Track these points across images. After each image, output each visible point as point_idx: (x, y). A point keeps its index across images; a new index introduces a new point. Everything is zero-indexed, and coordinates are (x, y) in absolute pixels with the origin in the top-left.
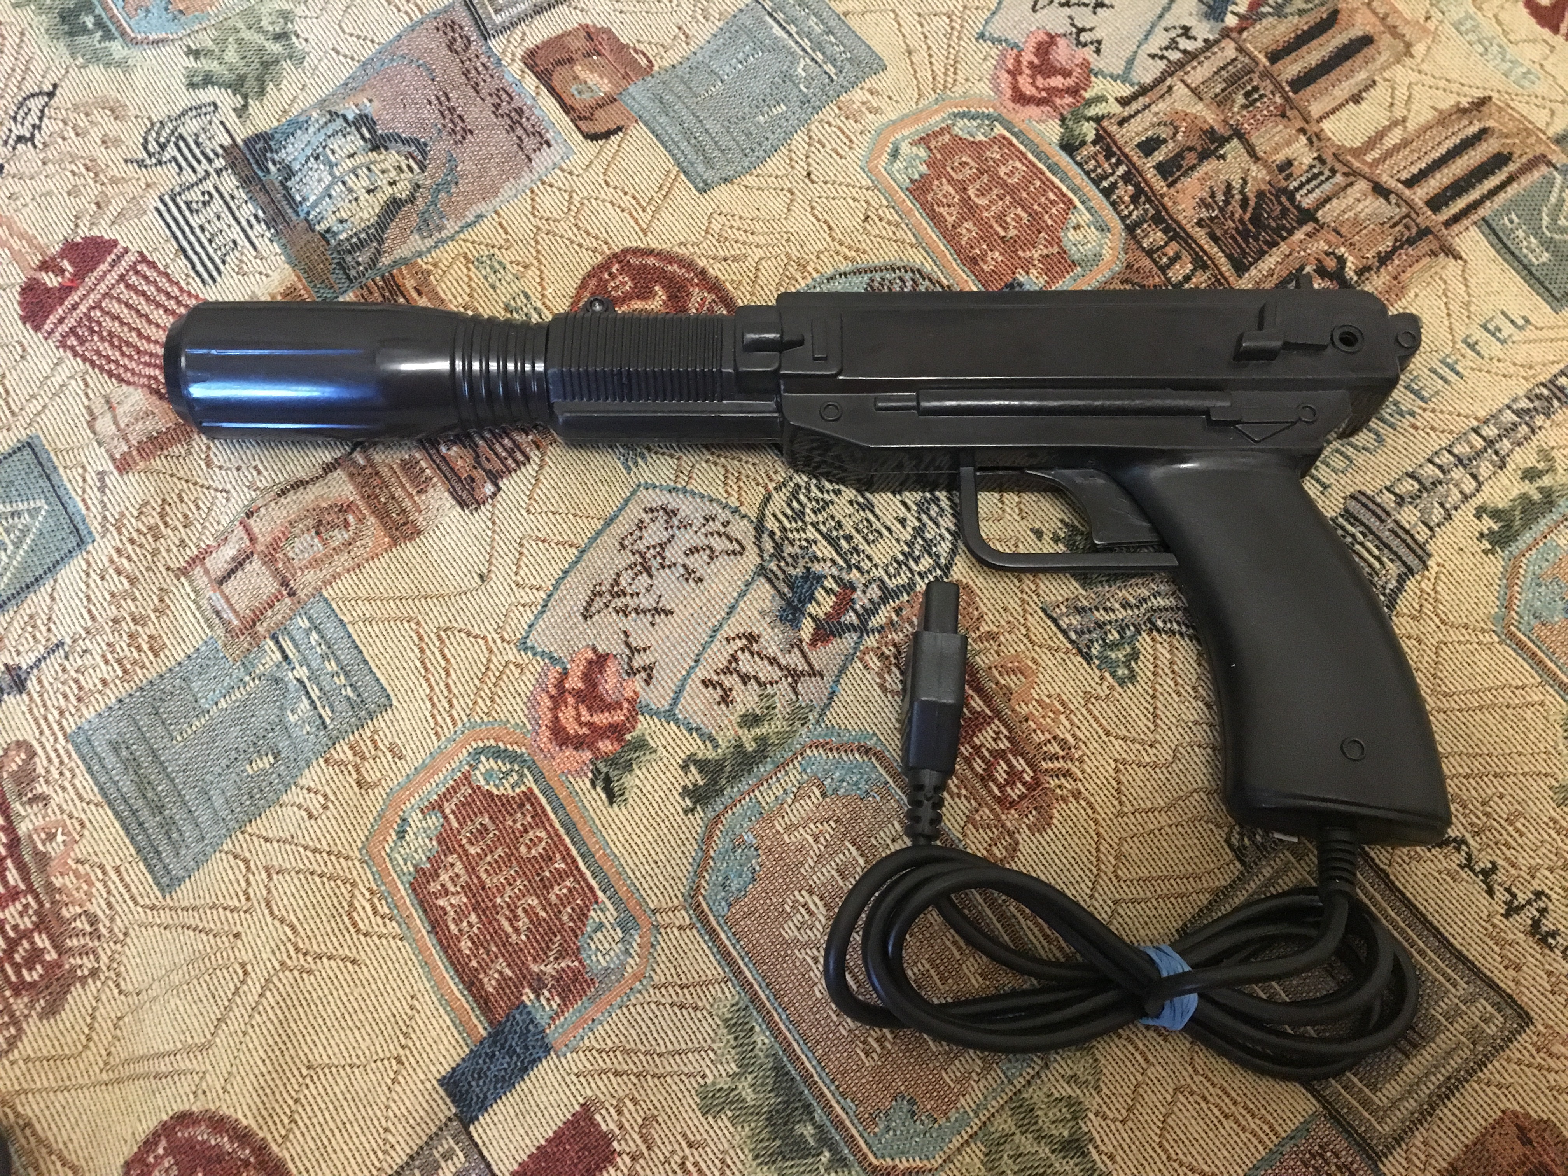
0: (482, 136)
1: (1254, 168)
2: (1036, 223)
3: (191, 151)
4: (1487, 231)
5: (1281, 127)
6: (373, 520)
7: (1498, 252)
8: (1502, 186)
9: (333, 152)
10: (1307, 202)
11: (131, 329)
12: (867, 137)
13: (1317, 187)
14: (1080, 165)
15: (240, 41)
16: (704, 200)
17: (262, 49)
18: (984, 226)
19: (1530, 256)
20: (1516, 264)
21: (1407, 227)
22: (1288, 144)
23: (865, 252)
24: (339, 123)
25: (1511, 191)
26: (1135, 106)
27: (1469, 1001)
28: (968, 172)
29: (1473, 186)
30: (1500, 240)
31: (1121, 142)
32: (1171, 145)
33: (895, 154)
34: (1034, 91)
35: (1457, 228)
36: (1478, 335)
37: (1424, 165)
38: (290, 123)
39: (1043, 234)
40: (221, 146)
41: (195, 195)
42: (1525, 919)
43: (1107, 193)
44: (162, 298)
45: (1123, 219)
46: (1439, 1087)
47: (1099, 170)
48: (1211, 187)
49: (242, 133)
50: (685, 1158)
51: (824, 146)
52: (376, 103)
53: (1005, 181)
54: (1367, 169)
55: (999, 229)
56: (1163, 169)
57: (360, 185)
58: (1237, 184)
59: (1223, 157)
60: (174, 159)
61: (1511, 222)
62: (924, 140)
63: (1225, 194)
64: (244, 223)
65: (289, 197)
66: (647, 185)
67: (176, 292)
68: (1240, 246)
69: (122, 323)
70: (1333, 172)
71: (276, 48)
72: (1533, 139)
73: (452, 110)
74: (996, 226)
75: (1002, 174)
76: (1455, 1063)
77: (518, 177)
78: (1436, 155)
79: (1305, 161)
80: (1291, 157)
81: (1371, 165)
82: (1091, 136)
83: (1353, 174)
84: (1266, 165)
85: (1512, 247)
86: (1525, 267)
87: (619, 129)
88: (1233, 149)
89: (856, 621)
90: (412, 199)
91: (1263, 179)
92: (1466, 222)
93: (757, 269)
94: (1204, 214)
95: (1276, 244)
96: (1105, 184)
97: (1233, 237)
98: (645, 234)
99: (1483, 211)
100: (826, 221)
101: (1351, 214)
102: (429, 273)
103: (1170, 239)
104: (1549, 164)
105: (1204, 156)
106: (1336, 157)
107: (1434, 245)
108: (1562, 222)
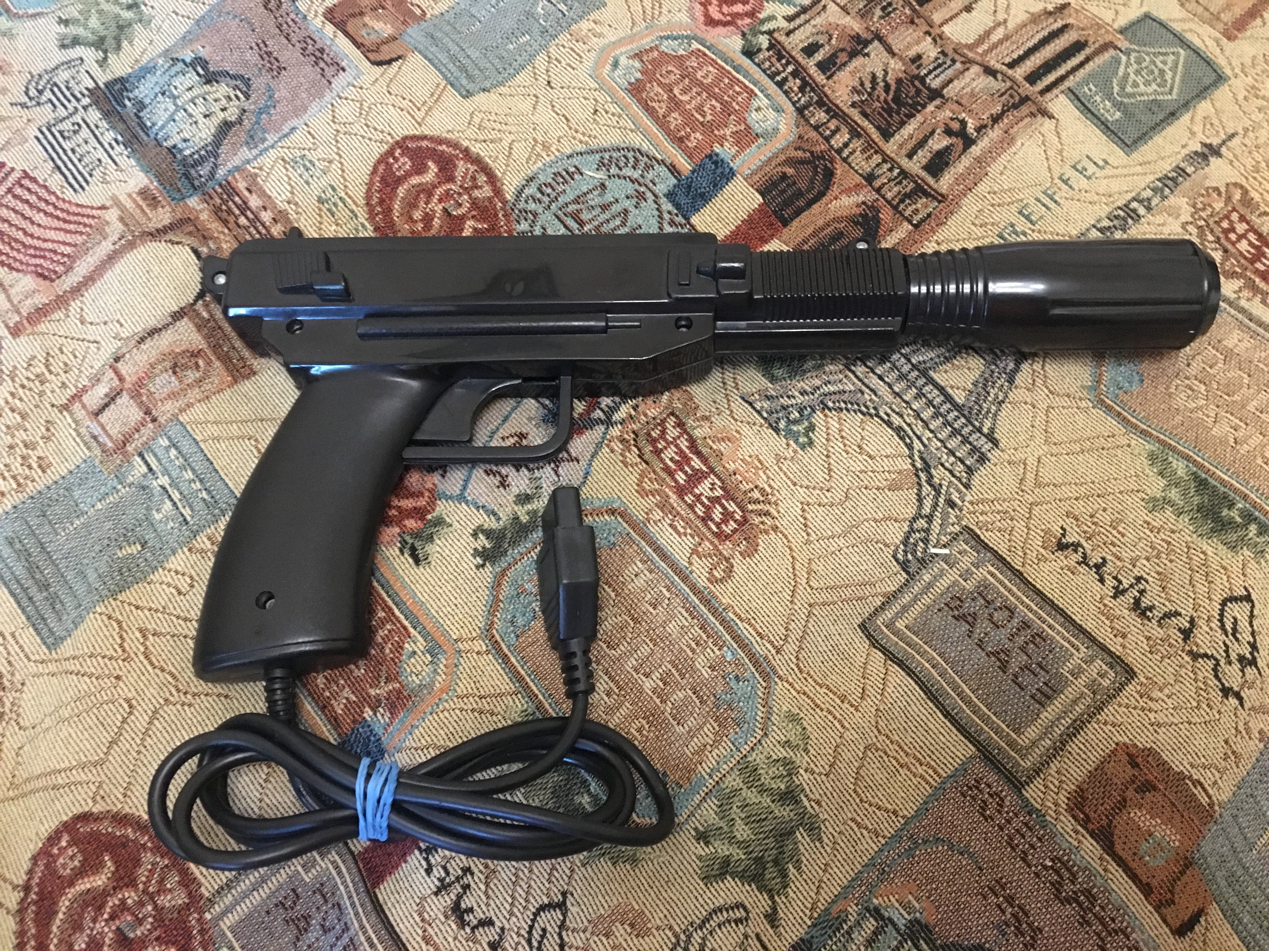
0: (292, 71)
1: (892, 62)
2: (727, 110)
3: (62, 93)
4: (1073, 97)
5: (911, 31)
6: (218, 364)
7: (1082, 112)
8: (1081, 65)
9: (176, 88)
10: (935, 84)
11: (19, 229)
12: (593, 54)
13: (942, 73)
14: (758, 65)
15: (100, 12)
16: (466, 103)
17: (117, 16)
18: (688, 116)
19: (1106, 115)
20: (1095, 121)
21: (1011, 96)
22: (918, 43)
23: (595, 137)
24: (180, 65)
25: (1089, 67)
26: (798, 21)
27: (1089, 661)
28: (673, 77)
29: (1059, 65)
30: (1082, 103)
31: (789, 48)
32: (827, 48)
33: (615, 65)
34: (721, 17)
35: (1049, 96)
36: (1070, 173)
37: (1021, 52)
38: (141, 69)
39: (733, 117)
40: (87, 89)
41: (66, 126)
42: (1129, 598)
43: (780, 85)
44: (43, 205)
45: (794, 104)
46: (1068, 728)
47: (773, 69)
48: (860, 78)
49: (103, 79)
51: (560, 62)
52: (207, 47)
53: (701, 82)
54: (979, 58)
55: (699, 117)
56: (822, 66)
57: (197, 111)
58: (880, 74)
59: (867, 55)
60: (50, 101)
61: (1090, 90)
62: (638, 56)
63: (871, 82)
64: (107, 146)
65: (143, 126)
66: (422, 93)
67: (53, 199)
68: (886, 120)
69: (11, 225)
70: (954, 61)
71: (128, 15)
72: (1103, 30)
73: (269, 54)
74: (695, 114)
75: (699, 77)
76: (1079, 708)
77: (321, 96)
78: (1030, 44)
79: (931, 54)
80: (920, 52)
81: (981, 55)
82: (765, 45)
83: (968, 62)
84: (901, 58)
85: (1092, 109)
86: (1103, 123)
87: (400, 57)
88: (875, 49)
89: (603, 417)
90: (240, 121)
91: (900, 70)
92: (1055, 91)
93: (511, 148)
94: (856, 98)
95: (913, 116)
96: (778, 78)
97: (879, 113)
98: (420, 125)
99: (1068, 83)
100: (564, 115)
101: (968, 89)
102: (256, 175)
103: (832, 117)
104: (1116, 48)
105: (853, 54)
106: (955, 50)
107: (1034, 109)
108: (1129, 89)
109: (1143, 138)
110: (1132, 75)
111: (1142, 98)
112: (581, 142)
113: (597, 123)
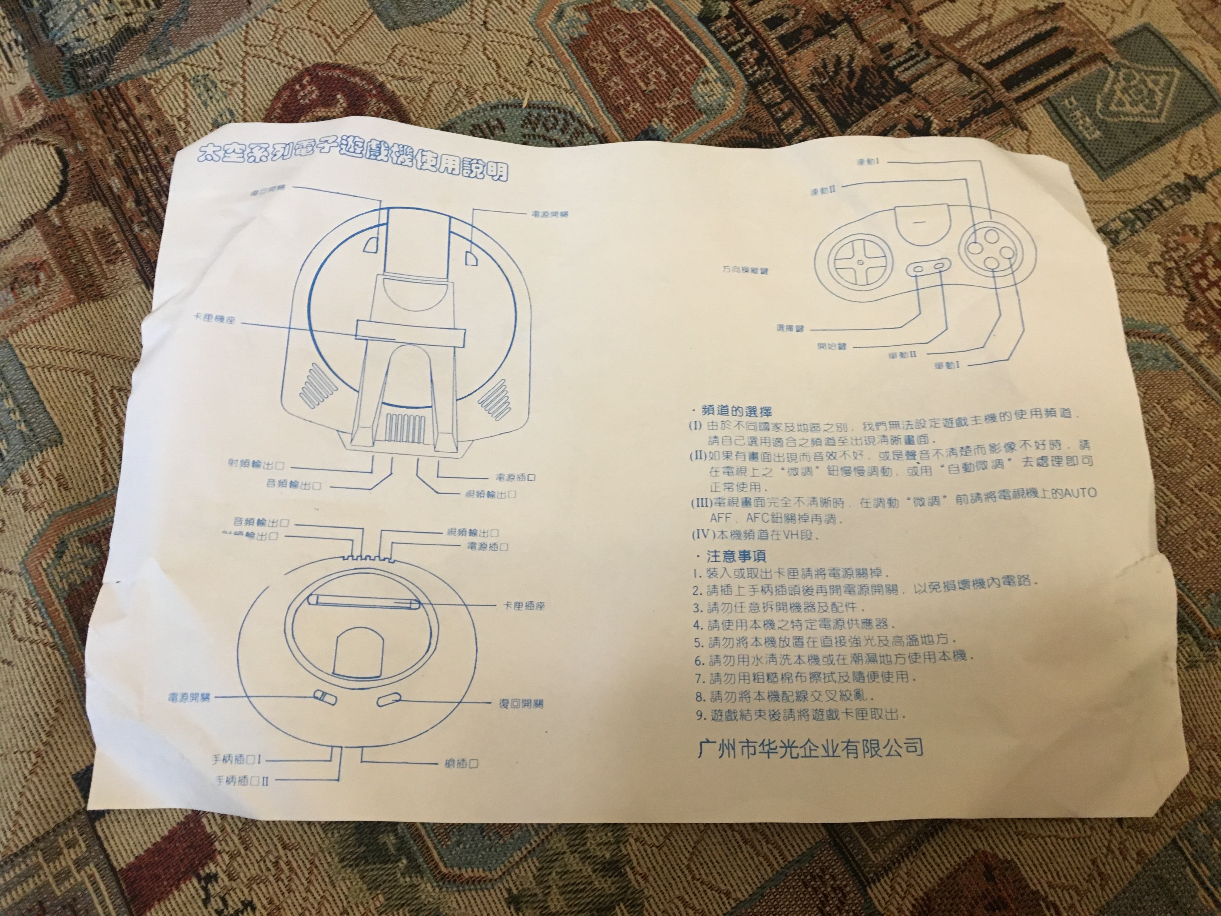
1: (860, 47)
2: (673, 80)
4: (1051, 110)
5: (886, 16)
6: (61, 278)
7: (1058, 127)
8: (1065, 75)
10: (904, 77)
13: (913, 66)
14: (713, 33)
16: (391, 36)
18: (629, 80)
19: (1085, 132)
20: (1072, 138)
21: (984, 100)
22: (891, 30)
23: (526, 91)
25: (1073, 78)
28: (621, 37)
29: (1041, 72)
30: (1060, 117)
31: (750, 18)
32: (792, 22)
33: (560, 15)
35: (1025, 105)
37: (1002, 53)
39: (677, 89)
43: (734, 55)
45: (747, 77)
47: (729, 38)
48: (823, 59)
50: (279, 857)
51: (500, 3)
53: (651, 45)
54: (955, 54)
55: (642, 84)
56: (783, 40)
57: (100, 12)
58: (845, 59)
59: (834, 36)
61: (1071, 103)
62: (586, 8)
63: (835, 66)
65: (44, 25)
68: (845, 108)
70: (928, 54)
72: (1094, 39)
74: (639, 81)
75: (649, 39)
77: (238, 16)
78: (1013, 45)
79: (904, 44)
80: (892, 40)
81: (959, 51)
82: (725, 12)
83: (944, 57)
84: (870, 45)
85: (1070, 124)
86: (1080, 141)
88: (843, 31)
90: (145, 29)
91: (867, 58)
92: (1033, 101)
93: (430, 90)
94: (816, 80)
95: (875, 108)
96: (734, 48)
97: (839, 101)
98: (335, 53)
99: (1047, 94)
100: (495, 61)
101: (938, 87)
102: (151, 86)
103: (786, 98)
104: (1106, 61)
105: (819, 34)
106: (931, 43)
107: (1006, 117)
108: (1113, 108)
109: (1122, 162)
110: (1119, 93)
111: (1127, 119)
112: (509, 93)
113: (530, 76)
